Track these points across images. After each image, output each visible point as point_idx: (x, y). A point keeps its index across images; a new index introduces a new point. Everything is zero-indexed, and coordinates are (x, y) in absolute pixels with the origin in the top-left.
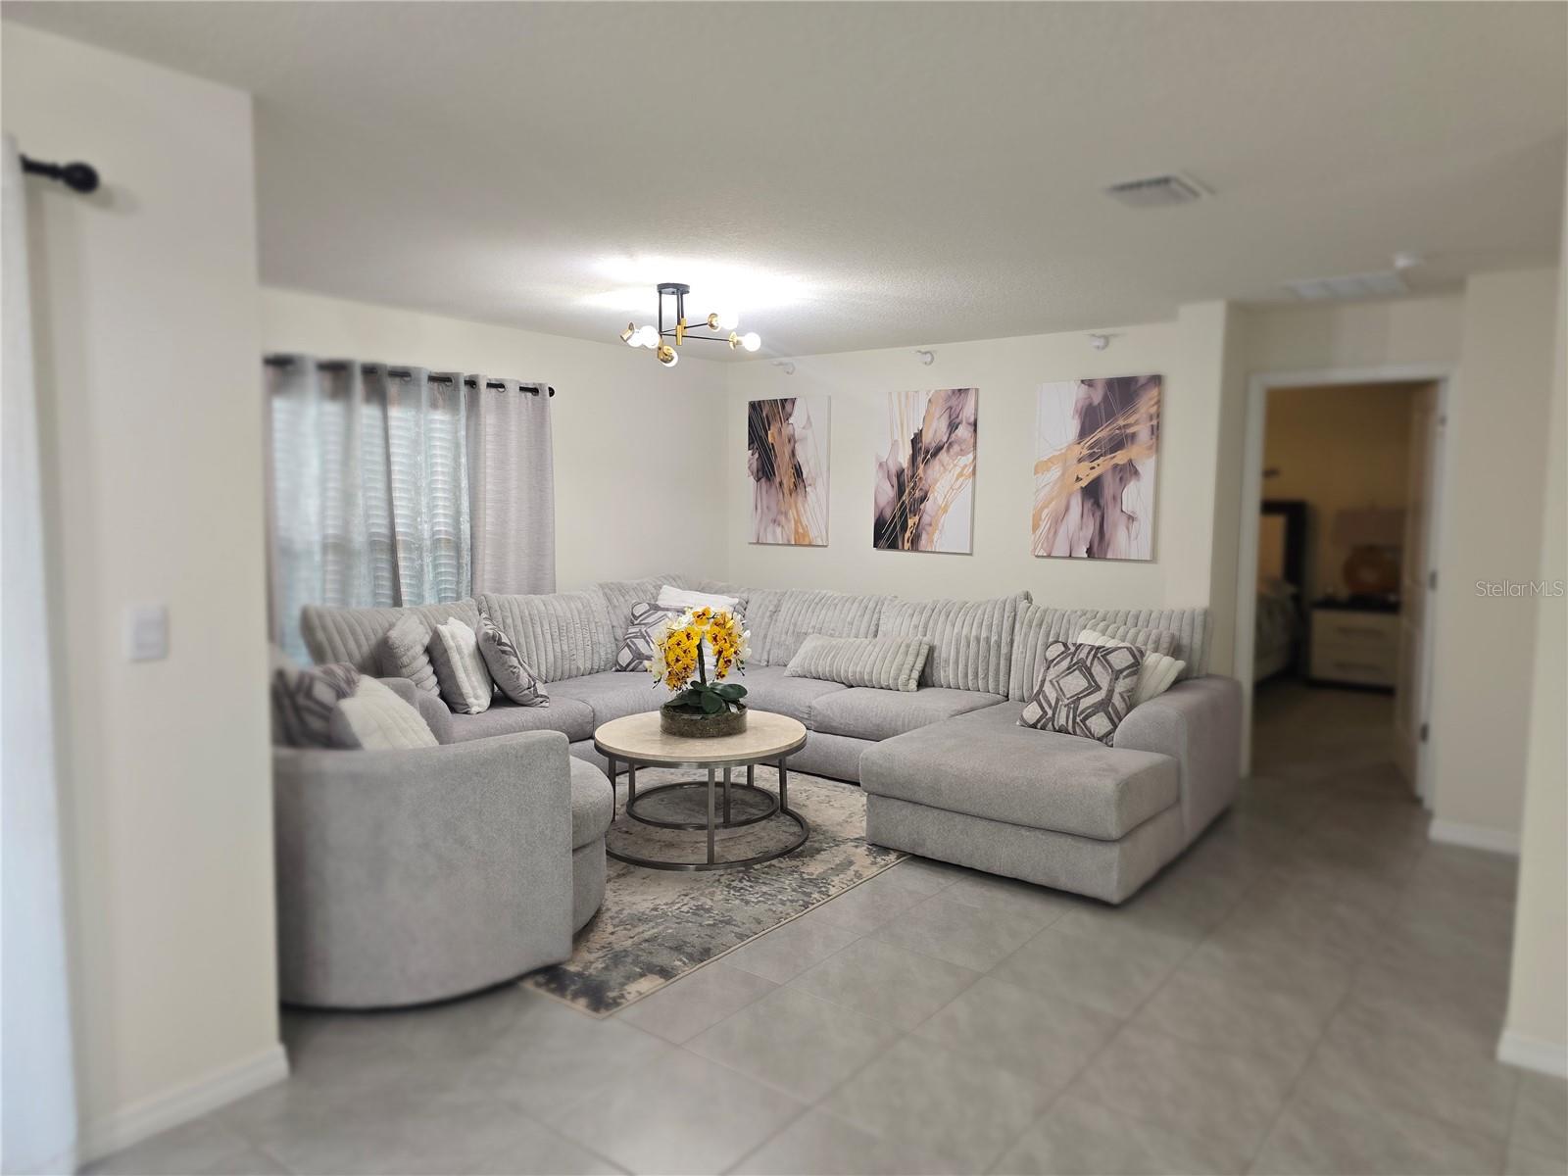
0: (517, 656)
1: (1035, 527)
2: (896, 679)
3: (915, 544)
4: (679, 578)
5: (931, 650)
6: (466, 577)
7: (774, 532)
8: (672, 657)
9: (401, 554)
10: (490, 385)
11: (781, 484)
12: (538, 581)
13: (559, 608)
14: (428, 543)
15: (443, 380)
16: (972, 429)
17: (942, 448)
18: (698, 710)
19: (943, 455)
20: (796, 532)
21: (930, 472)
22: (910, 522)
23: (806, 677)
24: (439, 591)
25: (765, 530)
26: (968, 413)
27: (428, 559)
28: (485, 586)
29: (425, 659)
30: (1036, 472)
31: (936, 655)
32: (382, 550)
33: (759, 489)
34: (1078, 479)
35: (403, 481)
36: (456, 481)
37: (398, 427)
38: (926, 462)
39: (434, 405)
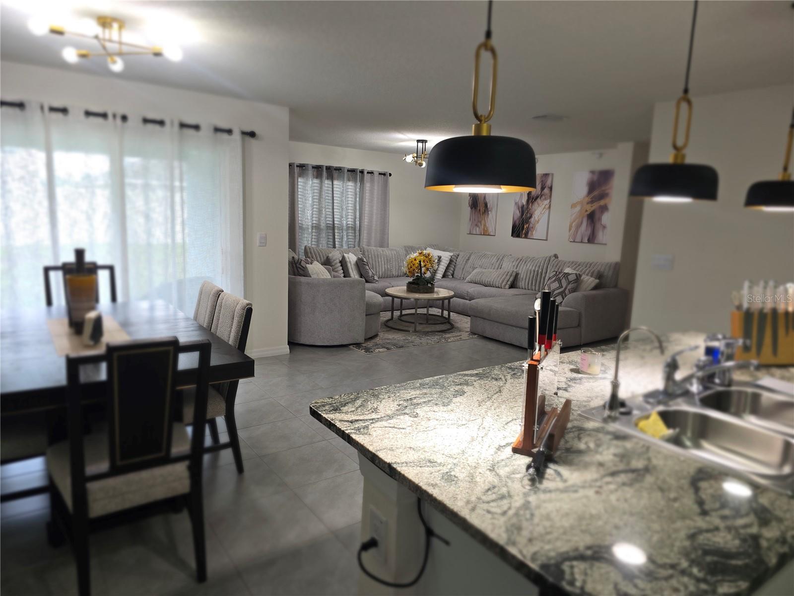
0: (368, 266)
1: (570, 230)
2: (501, 284)
3: (526, 237)
4: (436, 246)
5: (517, 275)
6: (357, 240)
7: (476, 229)
8: (409, 266)
9: (336, 231)
10: (368, 173)
11: (480, 210)
12: (383, 242)
13: (387, 253)
14: (345, 228)
15: (352, 171)
16: (549, 190)
17: (538, 197)
18: (418, 284)
19: (539, 200)
20: (484, 229)
21: (533, 206)
22: (525, 227)
23: (471, 283)
24: (348, 245)
25: (473, 229)
26: (548, 183)
27: (345, 233)
28: (364, 244)
29: (339, 264)
30: (572, 207)
31: (519, 276)
32: (330, 229)
33: (471, 212)
34: (586, 211)
35: (338, 206)
36: (355, 206)
37: (337, 188)
38: (532, 203)
39: (349, 180)
